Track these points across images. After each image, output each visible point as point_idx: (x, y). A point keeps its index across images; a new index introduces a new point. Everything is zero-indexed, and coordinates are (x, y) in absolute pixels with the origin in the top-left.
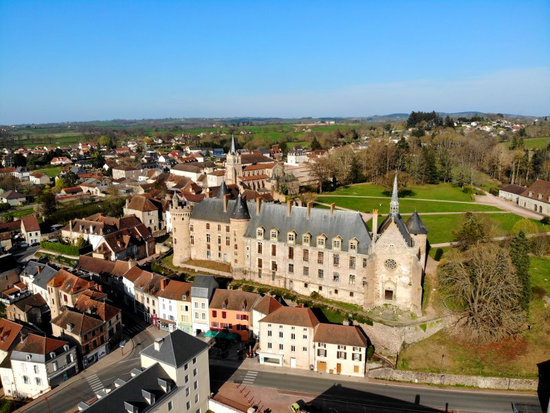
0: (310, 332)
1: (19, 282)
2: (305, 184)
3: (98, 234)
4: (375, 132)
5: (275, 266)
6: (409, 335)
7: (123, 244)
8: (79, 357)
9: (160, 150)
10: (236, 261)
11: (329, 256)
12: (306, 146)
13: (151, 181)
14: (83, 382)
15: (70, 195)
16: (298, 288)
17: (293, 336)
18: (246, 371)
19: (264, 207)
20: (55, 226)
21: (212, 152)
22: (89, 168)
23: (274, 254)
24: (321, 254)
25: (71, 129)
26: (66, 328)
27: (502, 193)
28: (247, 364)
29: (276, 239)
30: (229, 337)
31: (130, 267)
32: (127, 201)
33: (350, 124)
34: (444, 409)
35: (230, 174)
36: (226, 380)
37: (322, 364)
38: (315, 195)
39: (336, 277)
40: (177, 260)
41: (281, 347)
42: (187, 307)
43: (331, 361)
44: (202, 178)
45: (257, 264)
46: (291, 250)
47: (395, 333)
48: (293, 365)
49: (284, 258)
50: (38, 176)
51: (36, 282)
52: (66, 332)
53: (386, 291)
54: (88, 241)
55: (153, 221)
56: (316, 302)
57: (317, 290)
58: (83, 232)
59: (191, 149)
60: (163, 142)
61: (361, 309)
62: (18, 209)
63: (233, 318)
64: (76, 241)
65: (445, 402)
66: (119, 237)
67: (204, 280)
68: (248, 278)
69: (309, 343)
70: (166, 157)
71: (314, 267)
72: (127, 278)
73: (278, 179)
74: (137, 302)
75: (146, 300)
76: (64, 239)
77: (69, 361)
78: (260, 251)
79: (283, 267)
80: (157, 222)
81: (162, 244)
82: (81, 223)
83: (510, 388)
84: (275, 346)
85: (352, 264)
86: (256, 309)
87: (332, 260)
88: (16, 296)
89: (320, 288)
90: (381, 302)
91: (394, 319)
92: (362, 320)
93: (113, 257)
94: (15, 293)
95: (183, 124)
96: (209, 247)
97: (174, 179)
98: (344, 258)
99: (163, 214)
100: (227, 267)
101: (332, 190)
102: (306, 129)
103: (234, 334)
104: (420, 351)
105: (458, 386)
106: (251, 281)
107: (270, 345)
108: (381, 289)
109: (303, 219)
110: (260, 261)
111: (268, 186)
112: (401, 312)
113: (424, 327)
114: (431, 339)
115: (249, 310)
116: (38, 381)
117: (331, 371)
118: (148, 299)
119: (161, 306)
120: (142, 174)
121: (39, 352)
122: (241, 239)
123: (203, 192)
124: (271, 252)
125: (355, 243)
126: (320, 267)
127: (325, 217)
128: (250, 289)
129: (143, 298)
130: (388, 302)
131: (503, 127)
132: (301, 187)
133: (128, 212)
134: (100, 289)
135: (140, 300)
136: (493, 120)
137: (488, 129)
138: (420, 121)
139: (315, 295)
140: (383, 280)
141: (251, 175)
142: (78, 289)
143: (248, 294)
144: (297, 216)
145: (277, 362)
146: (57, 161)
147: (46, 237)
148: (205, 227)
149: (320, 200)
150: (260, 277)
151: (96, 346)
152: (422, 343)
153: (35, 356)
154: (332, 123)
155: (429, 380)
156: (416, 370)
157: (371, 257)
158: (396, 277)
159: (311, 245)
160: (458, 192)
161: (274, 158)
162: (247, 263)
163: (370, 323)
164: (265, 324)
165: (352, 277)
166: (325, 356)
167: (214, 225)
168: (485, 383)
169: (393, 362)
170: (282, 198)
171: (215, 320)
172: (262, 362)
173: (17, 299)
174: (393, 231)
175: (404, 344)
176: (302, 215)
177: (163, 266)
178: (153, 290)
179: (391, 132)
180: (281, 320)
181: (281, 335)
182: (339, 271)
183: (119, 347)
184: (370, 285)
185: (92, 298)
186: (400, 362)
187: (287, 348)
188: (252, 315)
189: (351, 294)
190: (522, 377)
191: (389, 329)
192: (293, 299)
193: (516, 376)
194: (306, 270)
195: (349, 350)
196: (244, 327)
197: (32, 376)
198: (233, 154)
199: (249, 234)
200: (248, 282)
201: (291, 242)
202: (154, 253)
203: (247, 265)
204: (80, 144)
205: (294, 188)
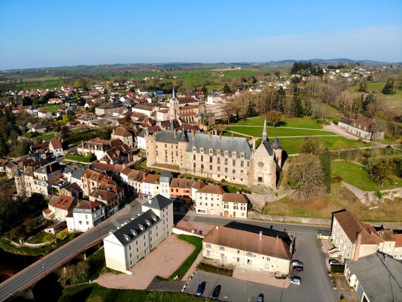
0: (221, 197)
1: (62, 177)
2: (219, 118)
3: (100, 150)
4: (268, 77)
5: (202, 167)
6: (269, 198)
7: (117, 156)
8: (106, 211)
9: (120, 92)
10: (182, 164)
11: (230, 161)
12: (220, 89)
13: (122, 117)
14: (108, 223)
15: (73, 126)
16: (215, 177)
17: (212, 199)
18: (189, 216)
19: (197, 135)
20: (70, 145)
21: (155, 93)
22: (75, 105)
23: (202, 160)
24: (226, 160)
25: (50, 74)
26: (98, 197)
27: (340, 124)
28: (190, 213)
29: (203, 153)
30: (180, 201)
31: (124, 168)
32: (113, 130)
33: (252, 70)
34: (283, 231)
35: (172, 112)
36: (180, 220)
37: (226, 212)
38: (225, 125)
39: (234, 171)
40: (149, 164)
41: (206, 204)
42: (158, 188)
43: (231, 210)
44: (154, 114)
45: (193, 165)
46: (211, 159)
47: (262, 197)
48: (212, 213)
49: (207, 163)
50: (44, 112)
51: (73, 176)
52: (98, 200)
53: (259, 178)
54: (94, 154)
55: (130, 142)
56: (224, 184)
57: (224, 178)
58: (91, 149)
59: (141, 91)
60: (120, 86)
61: (246, 187)
62: (43, 135)
63: (182, 192)
64: (86, 154)
65: (284, 229)
66: (114, 151)
67: (166, 174)
68: (188, 173)
69: (220, 202)
70: (126, 98)
71: (223, 167)
72: (123, 173)
73: (202, 116)
74: (130, 186)
75: (135, 184)
76: (79, 153)
77: (102, 213)
78: (194, 159)
79: (207, 167)
80: (132, 143)
81: (137, 155)
82: (89, 144)
83: (318, 223)
84: (204, 204)
85: (242, 165)
86: (194, 187)
87: (232, 163)
88: (62, 184)
89: (226, 177)
90: (256, 183)
91: (262, 191)
92: (246, 192)
93: (112, 163)
94: (61, 182)
95: (129, 69)
96: (166, 157)
97: (137, 115)
98: (238, 162)
99: (135, 138)
100: (177, 167)
101: (236, 122)
102: (221, 74)
103: (182, 200)
104: (275, 206)
105: (292, 222)
106: (190, 174)
107: (201, 204)
108: (256, 177)
109: (218, 142)
110: (195, 164)
111: (196, 120)
112: (266, 188)
113: (277, 195)
114: (281, 200)
115: (190, 188)
116: (87, 223)
117: (231, 215)
118: (136, 184)
119: (144, 187)
120: (115, 112)
121: (89, 208)
122: (184, 152)
123: (157, 125)
124: (200, 159)
125: (244, 154)
126: (226, 166)
127: (229, 141)
128: (190, 178)
129: (133, 183)
130: (260, 183)
131: (358, 74)
132: (216, 120)
133: (114, 137)
134: (111, 179)
135: (131, 185)
136: (352, 68)
137: (347, 75)
138: (300, 69)
139: (223, 181)
140: (257, 172)
141: (185, 112)
142: (100, 179)
143: (189, 180)
144: (214, 140)
145: (204, 211)
146: (52, 101)
147: (66, 152)
148: (164, 146)
149: (228, 129)
150: (195, 172)
151: (113, 206)
152: (276, 203)
153: (87, 210)
154: (239, 68)
155: (278, 219)
156: (272, 214)
157: (251, 161)
158: (264, 170)
159: (221, 155)
160: (314, 122)
161: (199, 99)
162: (188, 165)
163: (250, 193)
164: (199, 194)
165: (242, 171)
166: (228, 208)
167: (169, 145)
168: (305, 221)
169: (261, 211)
170: (205, 128)
171: (173, 193)
172: (197, 212)
173: (63, 186)
174: (262, 148)
175: (266, 203)
176: (217, 140)
177: (142, 167)
178: (139, 179)
179: (279, 77)
180: (206, 191)
181: (206, 198)
182: (235, 168)
183: (124, 207)
184: (251, 175)
185: (108, 183)
186: (264, 211)
187: (209, 205)
188: (191, 190)
189: (242, 180)
190: (323, 218)
191: (259, 195)
192: (212, 183)
193: (320, 218)
194: (219, 168)
195: (239, 205)
196: (188, 197)
197: (84, 220)
198: (174, 100)
199: (189, 150)
200: (188, 175)
201: (211, 154)
202: (133, 160)
203: (188, 166)
204: (62, 87)
205: (212, 121)
